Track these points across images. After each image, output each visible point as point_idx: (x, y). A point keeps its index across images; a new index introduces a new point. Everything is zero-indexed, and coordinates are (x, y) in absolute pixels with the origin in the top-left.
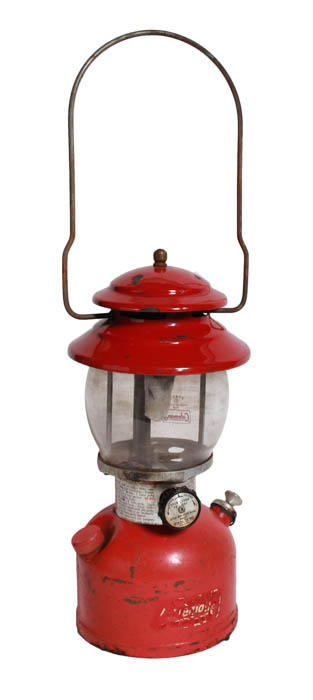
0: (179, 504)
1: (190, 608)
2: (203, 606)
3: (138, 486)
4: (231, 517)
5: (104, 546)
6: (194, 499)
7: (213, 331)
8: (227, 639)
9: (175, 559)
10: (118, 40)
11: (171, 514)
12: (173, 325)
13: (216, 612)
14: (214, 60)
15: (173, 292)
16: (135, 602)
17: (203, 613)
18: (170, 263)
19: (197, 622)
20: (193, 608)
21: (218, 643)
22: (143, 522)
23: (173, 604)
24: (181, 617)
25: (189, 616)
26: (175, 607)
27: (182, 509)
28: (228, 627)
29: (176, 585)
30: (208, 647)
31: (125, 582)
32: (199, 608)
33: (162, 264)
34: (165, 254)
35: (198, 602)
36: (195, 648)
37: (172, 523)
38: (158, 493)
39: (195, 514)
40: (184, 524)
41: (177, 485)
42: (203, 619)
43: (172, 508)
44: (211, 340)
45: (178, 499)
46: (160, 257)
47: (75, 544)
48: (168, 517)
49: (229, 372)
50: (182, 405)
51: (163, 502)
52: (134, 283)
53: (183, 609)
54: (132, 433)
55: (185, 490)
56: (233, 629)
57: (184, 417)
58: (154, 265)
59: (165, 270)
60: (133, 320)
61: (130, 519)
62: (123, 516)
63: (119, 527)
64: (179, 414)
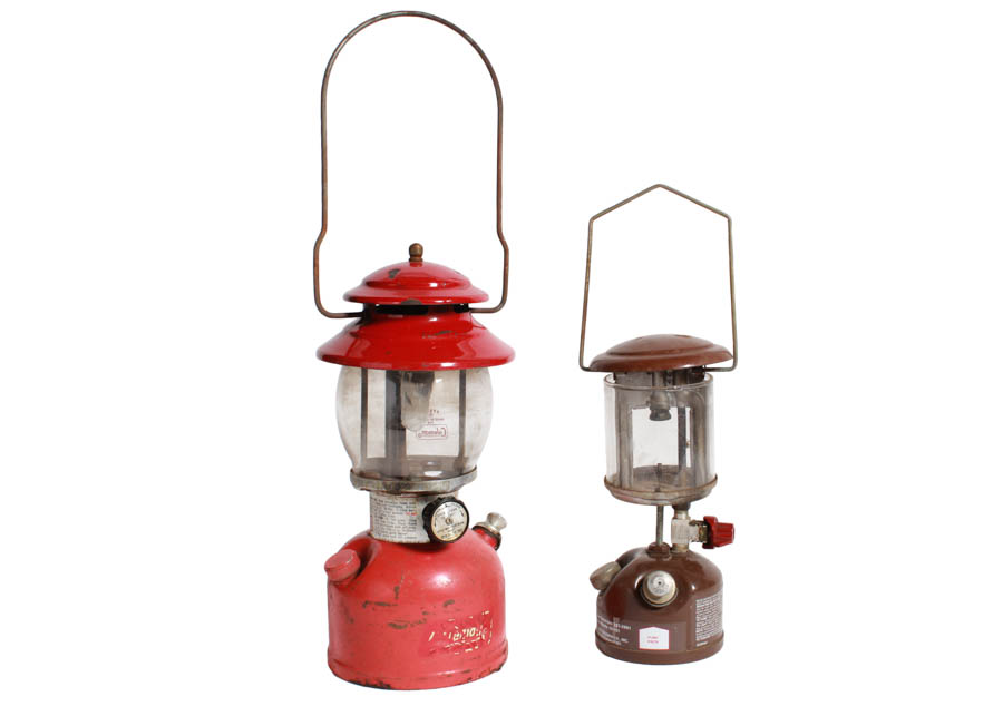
0: (446, 516)
1: (460, 631)
2: (474, 629)
3: (399, 500)
4: (496, 541)
5: (360, 571)
6: (462, 509)
7: (474, 330)
8: (499, 669)
9: (442, 580)
10: (374, 20)
11: (438, 527)
12: (435, 319)
13: (487, 636)
14: (474, 44)
15: (434, 285)
16: (400, 627)
17: (475, 637)
18: (427, 258)
19: (468, 647)
20: (464, 631)
21: (491, 673)
22: (404, 540)
23: (443, 626)
24: (451, 641)
25: (460, 641)
26: (444, 629)
27: (449, 521)
28: (500, 656)
29: (446, 606)
30: (480, 677)
31: (389, 605)
32: (471, 632)
33: (418, 258)
34: (422, 248)
35: (470, 624)
36: (468, 677)
37: (439, 536)
38: (421, 507)
39: (463, 526)
40: (453, 536)
41: (442, 496)
42: (474, 644)
43: (439, 519)
44: (471, 336)
45: (444, 510)
46: (415, 252)
47: (328, 570)
48: (435, 529)
49: (492, 369)
50: (437, 419)
51: (428, 514)
52: (391, 276)
53: (454, 632)
54: (384, 451)
55: (453, 500)
56: (505, 660)
57: (440, 433)
58: (410, 260)
59: (421, 265)
60: (391, 316)
61: (389, 539)
62: (382, 538)
63: (376, 550)
64: (435, 430)
